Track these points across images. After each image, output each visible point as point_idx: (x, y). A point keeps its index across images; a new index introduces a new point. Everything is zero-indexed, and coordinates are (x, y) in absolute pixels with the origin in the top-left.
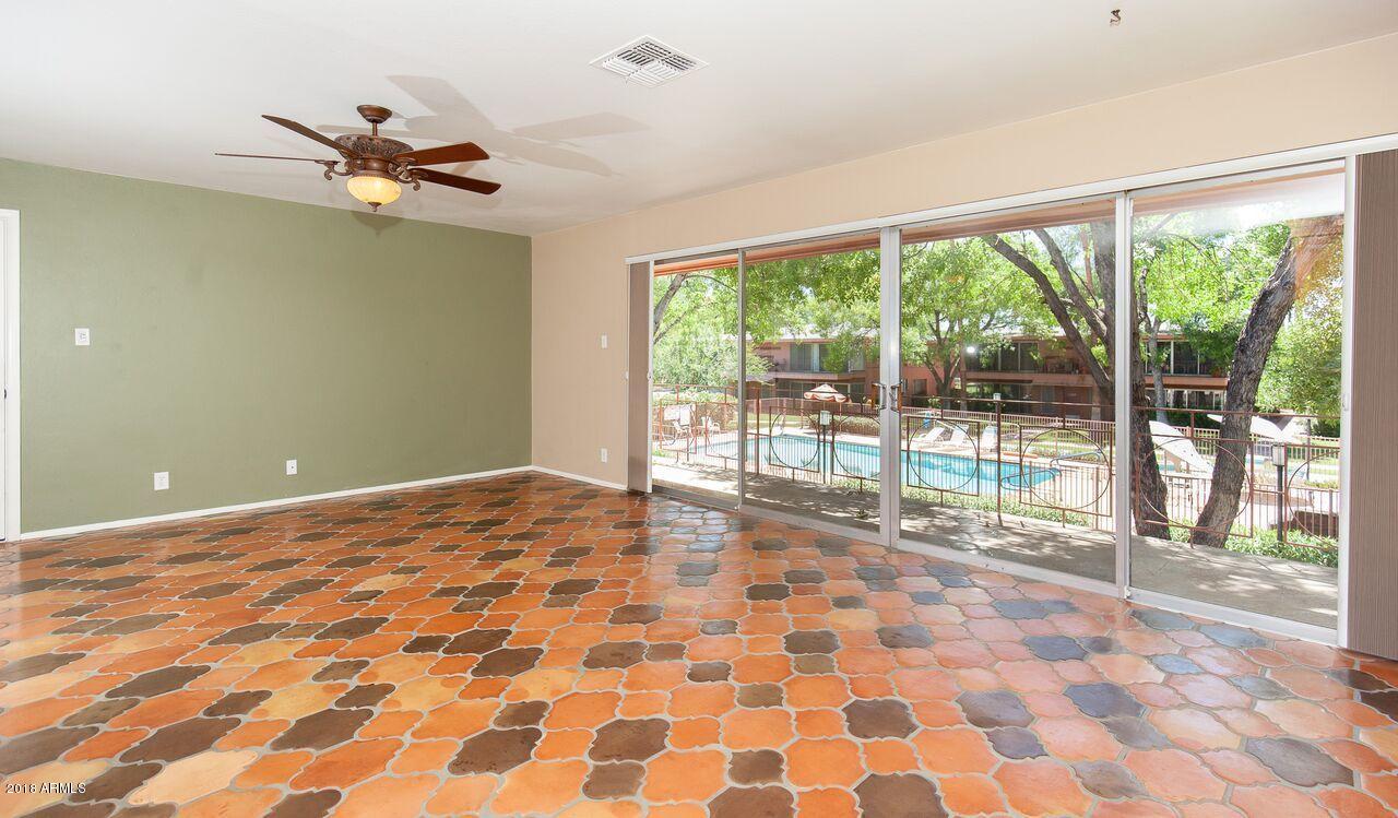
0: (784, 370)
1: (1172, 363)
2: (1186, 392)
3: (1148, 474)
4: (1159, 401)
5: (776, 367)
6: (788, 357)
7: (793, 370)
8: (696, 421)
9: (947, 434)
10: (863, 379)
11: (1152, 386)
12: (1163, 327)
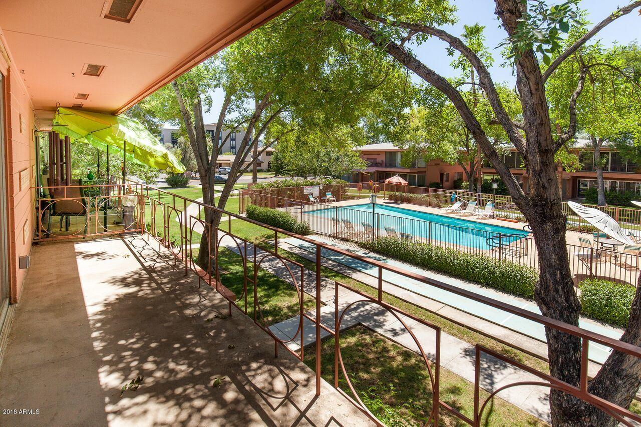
0: (382, 166)
1: (610, 165)
2: (618, 181)
3: (561, 293)
4: (600, 188)
5: (376, 164)
6: (384, 159)
7: (386, 166)
8: (322, 194)
9: (464, 207)
10: (425, 172)
11: (596, 178)
12: (604, 144)
